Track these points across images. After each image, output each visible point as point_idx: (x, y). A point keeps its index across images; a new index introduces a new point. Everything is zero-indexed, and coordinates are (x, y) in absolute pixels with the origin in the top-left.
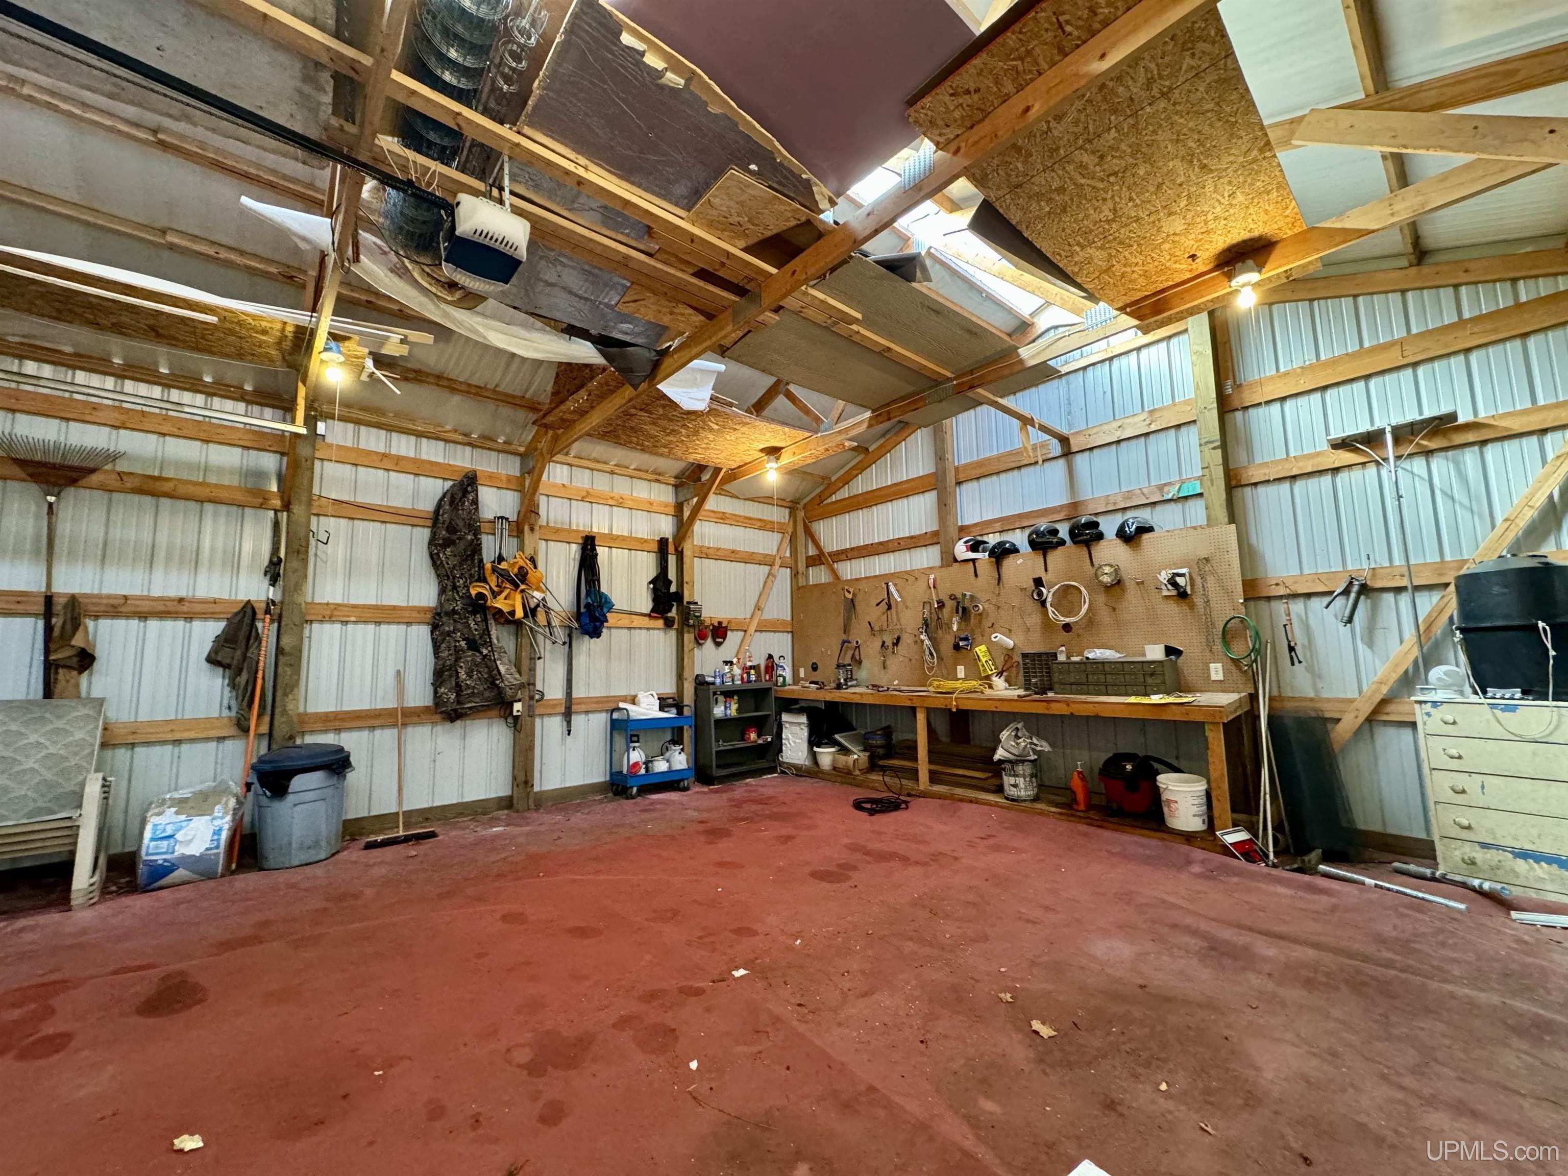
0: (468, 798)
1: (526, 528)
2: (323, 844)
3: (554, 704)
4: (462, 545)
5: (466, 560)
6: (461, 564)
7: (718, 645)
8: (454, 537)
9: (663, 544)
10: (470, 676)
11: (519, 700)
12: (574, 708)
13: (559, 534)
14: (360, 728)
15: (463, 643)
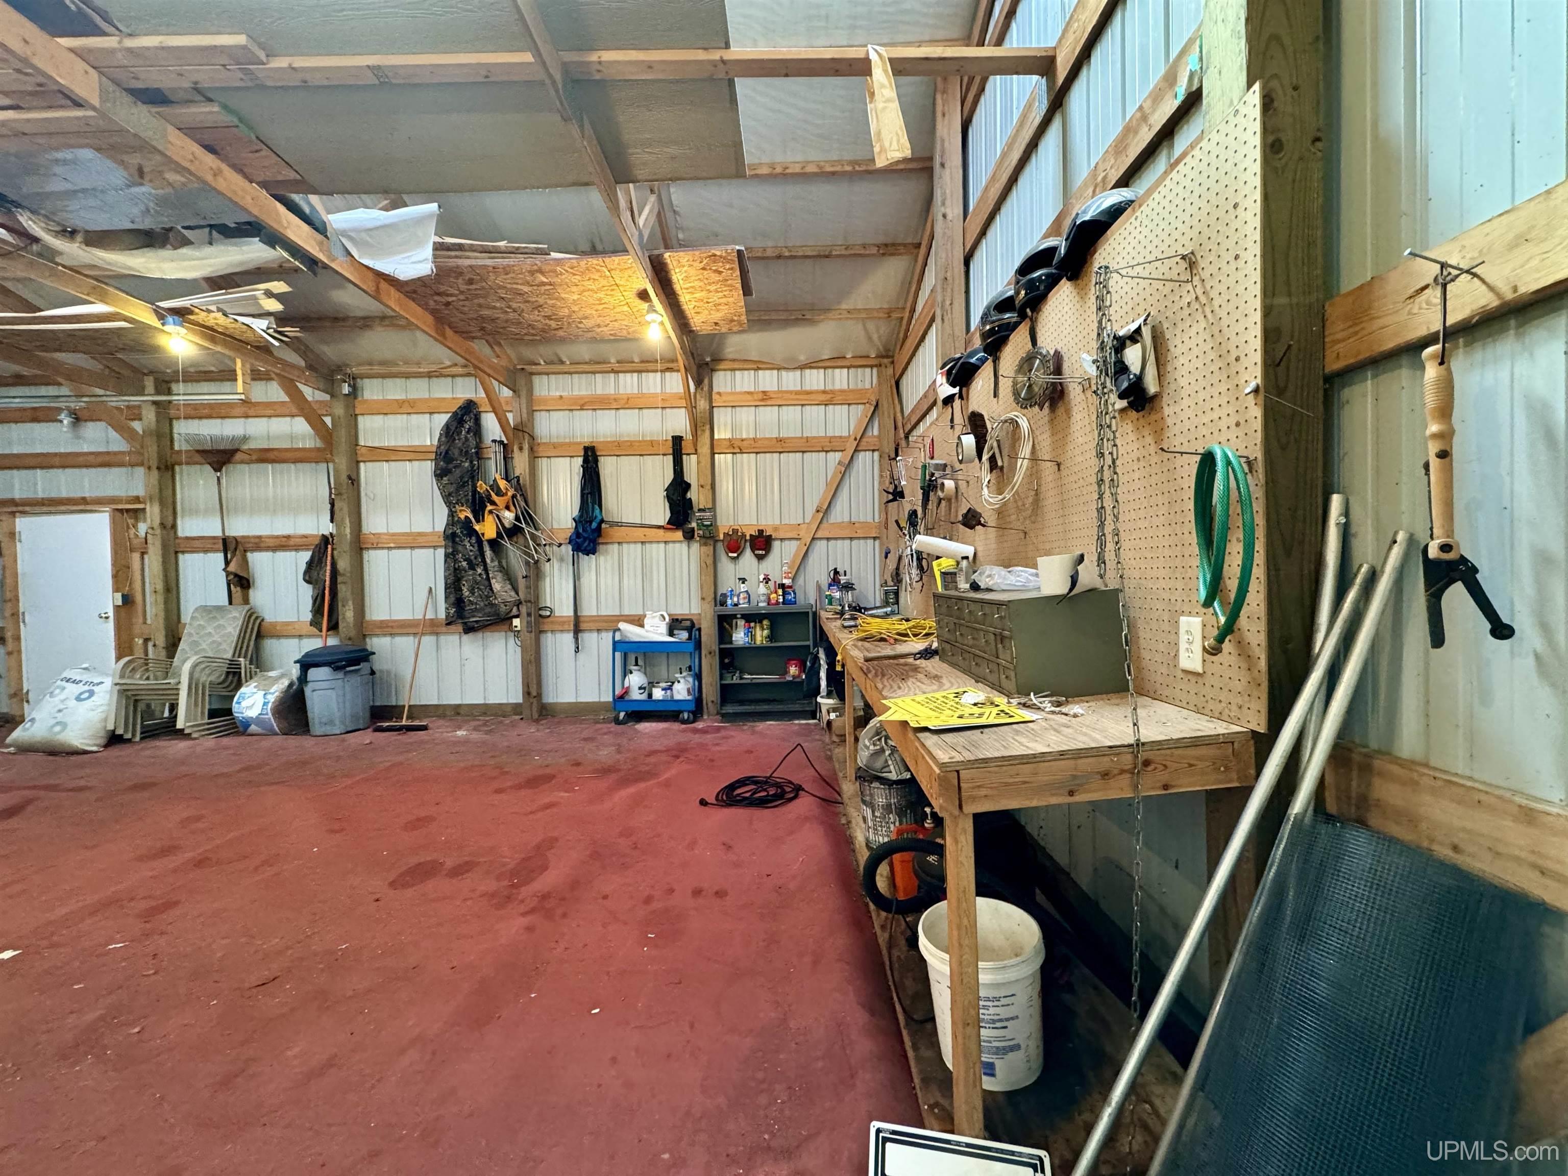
0: (492, 700)
1: (516, 448)
2: (337, 722)
3: (562, 621)
4: (457, 473)
5: (463, 486)
6: (457, 490)
7: (760, 558)
8: (451, 466)
9: (677, 441)
10: (472, 592)
11: (517, 616)
12: (583, 626)
13: (560, 449)
14: (408, 634)
15: (464, 564)
